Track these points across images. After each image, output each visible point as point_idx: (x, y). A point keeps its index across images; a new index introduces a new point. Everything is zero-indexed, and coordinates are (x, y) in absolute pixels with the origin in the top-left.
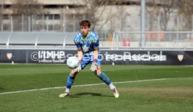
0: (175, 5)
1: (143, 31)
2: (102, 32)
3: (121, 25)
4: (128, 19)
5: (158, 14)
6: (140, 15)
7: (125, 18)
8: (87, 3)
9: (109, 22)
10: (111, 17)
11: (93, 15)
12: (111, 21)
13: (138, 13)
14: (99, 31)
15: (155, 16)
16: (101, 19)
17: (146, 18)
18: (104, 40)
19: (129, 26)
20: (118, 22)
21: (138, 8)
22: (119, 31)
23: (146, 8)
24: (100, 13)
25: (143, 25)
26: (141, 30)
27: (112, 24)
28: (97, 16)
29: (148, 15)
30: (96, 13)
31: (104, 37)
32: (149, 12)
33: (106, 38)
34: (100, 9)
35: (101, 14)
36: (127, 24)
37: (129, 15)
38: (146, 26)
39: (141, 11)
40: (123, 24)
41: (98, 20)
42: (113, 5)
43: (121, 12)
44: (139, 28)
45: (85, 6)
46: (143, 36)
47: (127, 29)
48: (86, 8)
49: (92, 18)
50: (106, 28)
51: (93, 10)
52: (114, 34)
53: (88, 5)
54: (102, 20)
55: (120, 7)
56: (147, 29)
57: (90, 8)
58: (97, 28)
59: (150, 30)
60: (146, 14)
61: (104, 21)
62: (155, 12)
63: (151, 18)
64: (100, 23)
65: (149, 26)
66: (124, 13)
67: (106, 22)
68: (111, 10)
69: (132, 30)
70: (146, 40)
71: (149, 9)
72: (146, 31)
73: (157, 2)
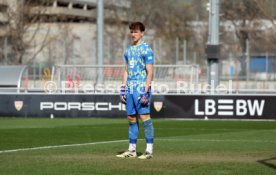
0: (150, 23)
1: (100, 65)
2: (34, 66)
3: (64, 54)
4: (77, 45)
5: (123, 37)
6: (96, 38)
7: (71, 43)
8: (10, 18)
9: (46, 50)
10: (48, 42)
11: (20, 38)
12: (49, 48)
13: (92, 35)
14: (30, 63)
15: (119, 40)
16: (32, 44)
17: (105, 44)
18: (37, 79)
19: (78, 56)
20: (60, 50)
21: (93, 27)
22: (61, 65)
23: (105, 28)
24: (31, 34)
25: (100, 54)
26: (97, 62)
27: (50, 53)
28: (26, 39)
29: (109, 39)
30: (24, 35)
31: (37, 73)
32: (110, 34)
33: (40, 76)
34: (32, 28)
35: (33, 37)
36: (75, 53)
37: (78, 38)
38: (105, 56)
39: (97, 33)
40: (69, 53)
41: (27, 46)
42: (53, 22)
43: (66, 34)
44: (94, 58)
45: (7, 23)
46: (101, 71)
47: (75, 60)
48: (8, 28)
49: (19, 43)
50: (41, 58)
51: (20, 30)
52: (53, 69)
53: (12, 21)
54: (35, 46)
55: (63, 25)
56: (106, 60)
57: (14, 26)
58: (26, 58)
59: (112, 63)
60: (104, 37)
61: (38, 49)
62: (120, 34)
63: (112, 43)
64: (32, 50)
65: (109, 56)
66: (70, 36)
67: (41, 49)
68: (49, 31)
69: (83, 63)
70: (105, 78)
71: (109, 29)
72: (104, 63)
73: (122, 19)
